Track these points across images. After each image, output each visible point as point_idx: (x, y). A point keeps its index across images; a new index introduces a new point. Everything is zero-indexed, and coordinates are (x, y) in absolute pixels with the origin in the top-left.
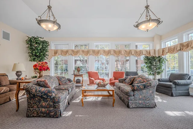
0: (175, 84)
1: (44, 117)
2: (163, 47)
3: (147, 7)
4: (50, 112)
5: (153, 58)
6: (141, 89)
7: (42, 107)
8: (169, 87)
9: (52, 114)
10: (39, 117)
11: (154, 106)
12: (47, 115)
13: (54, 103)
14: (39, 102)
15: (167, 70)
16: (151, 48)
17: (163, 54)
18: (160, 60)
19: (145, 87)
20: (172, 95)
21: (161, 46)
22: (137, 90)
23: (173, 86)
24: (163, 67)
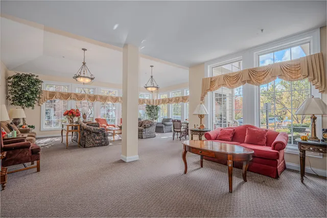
0: (165, 125)
1: (98, 146)
2: (159, 99)
3: (152, 77)
4: (103, 142)
5: (153, 106)
6: (149, 127)
7: (96, 140)
8: (162, 127)
9: (104, 143)
10: (94, 147)
11: (155, 136)
12: (101, 145)
13: (105, 136)
14: (94, 137)
15: (161, 116)
16: (151, 98)
17: (159, 104)
18: (157, 109)
19: (151, 125)
20: (163, 132)
21: (157, 97)
22: (147, 128)
23: (164, 126)
24: (158, 114)
